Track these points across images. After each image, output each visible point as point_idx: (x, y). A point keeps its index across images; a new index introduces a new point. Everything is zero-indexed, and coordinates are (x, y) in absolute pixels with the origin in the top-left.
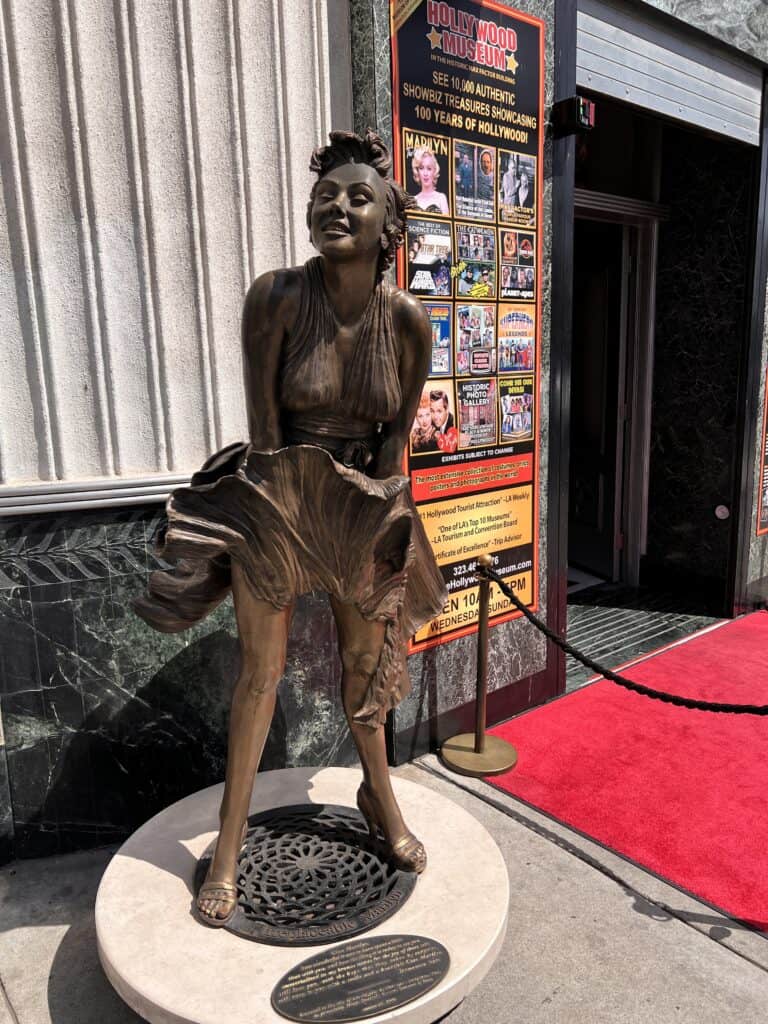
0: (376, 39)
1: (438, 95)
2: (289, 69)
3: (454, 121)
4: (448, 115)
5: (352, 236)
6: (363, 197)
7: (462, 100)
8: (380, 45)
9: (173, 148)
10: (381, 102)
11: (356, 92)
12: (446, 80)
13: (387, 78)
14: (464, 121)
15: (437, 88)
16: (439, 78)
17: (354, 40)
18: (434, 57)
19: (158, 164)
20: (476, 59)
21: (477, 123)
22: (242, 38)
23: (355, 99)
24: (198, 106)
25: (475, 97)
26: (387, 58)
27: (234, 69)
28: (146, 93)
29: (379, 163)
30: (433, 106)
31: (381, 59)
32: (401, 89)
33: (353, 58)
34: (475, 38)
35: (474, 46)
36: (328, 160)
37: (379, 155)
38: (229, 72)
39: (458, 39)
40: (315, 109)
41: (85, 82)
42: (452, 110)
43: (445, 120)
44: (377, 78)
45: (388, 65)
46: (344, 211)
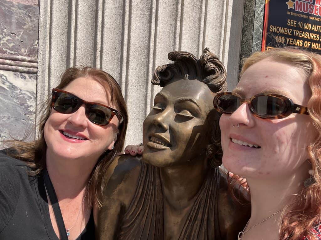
0: (257, 5)
1: (290, 31)
2: (208, 21)
3: (298, 43)
4: (295, 40)
5: (171, 149)
6: (189, 114)
7: (304, 33)
8: (259, 7)
9: (143, 58)
10: (256, 35)
11: (244, 31)
12: (295, 23)
13: (261, 23)
14: (303, 43)
15: (290, 27)
16: (290, 23)
17: (245, 7)
18: (289, 13)
19: (135, 66)
20: (314, 13)
21: (311, 44)
22: (185, 8)
23: (243, 34)
24: (157, 40)
25: (311, 31)
26: (262, 14)
27: (178, 23)
28: (133, 34)
29: (212, 80)
30: (286, 36)
31: (258, 15)
32: (269, 28)
33: (244, 15)
34: (314, 3)
35: (313, 7)
36: (167, 76)
37: (213, 72)
38: (176, 24)
39: (304, 4)
40: (220, 39)
41: (105, 30)
42: (297, 38)
43: (292, 43)
44: (255, 23)
45: (262, 17)
46: (166, 126)
